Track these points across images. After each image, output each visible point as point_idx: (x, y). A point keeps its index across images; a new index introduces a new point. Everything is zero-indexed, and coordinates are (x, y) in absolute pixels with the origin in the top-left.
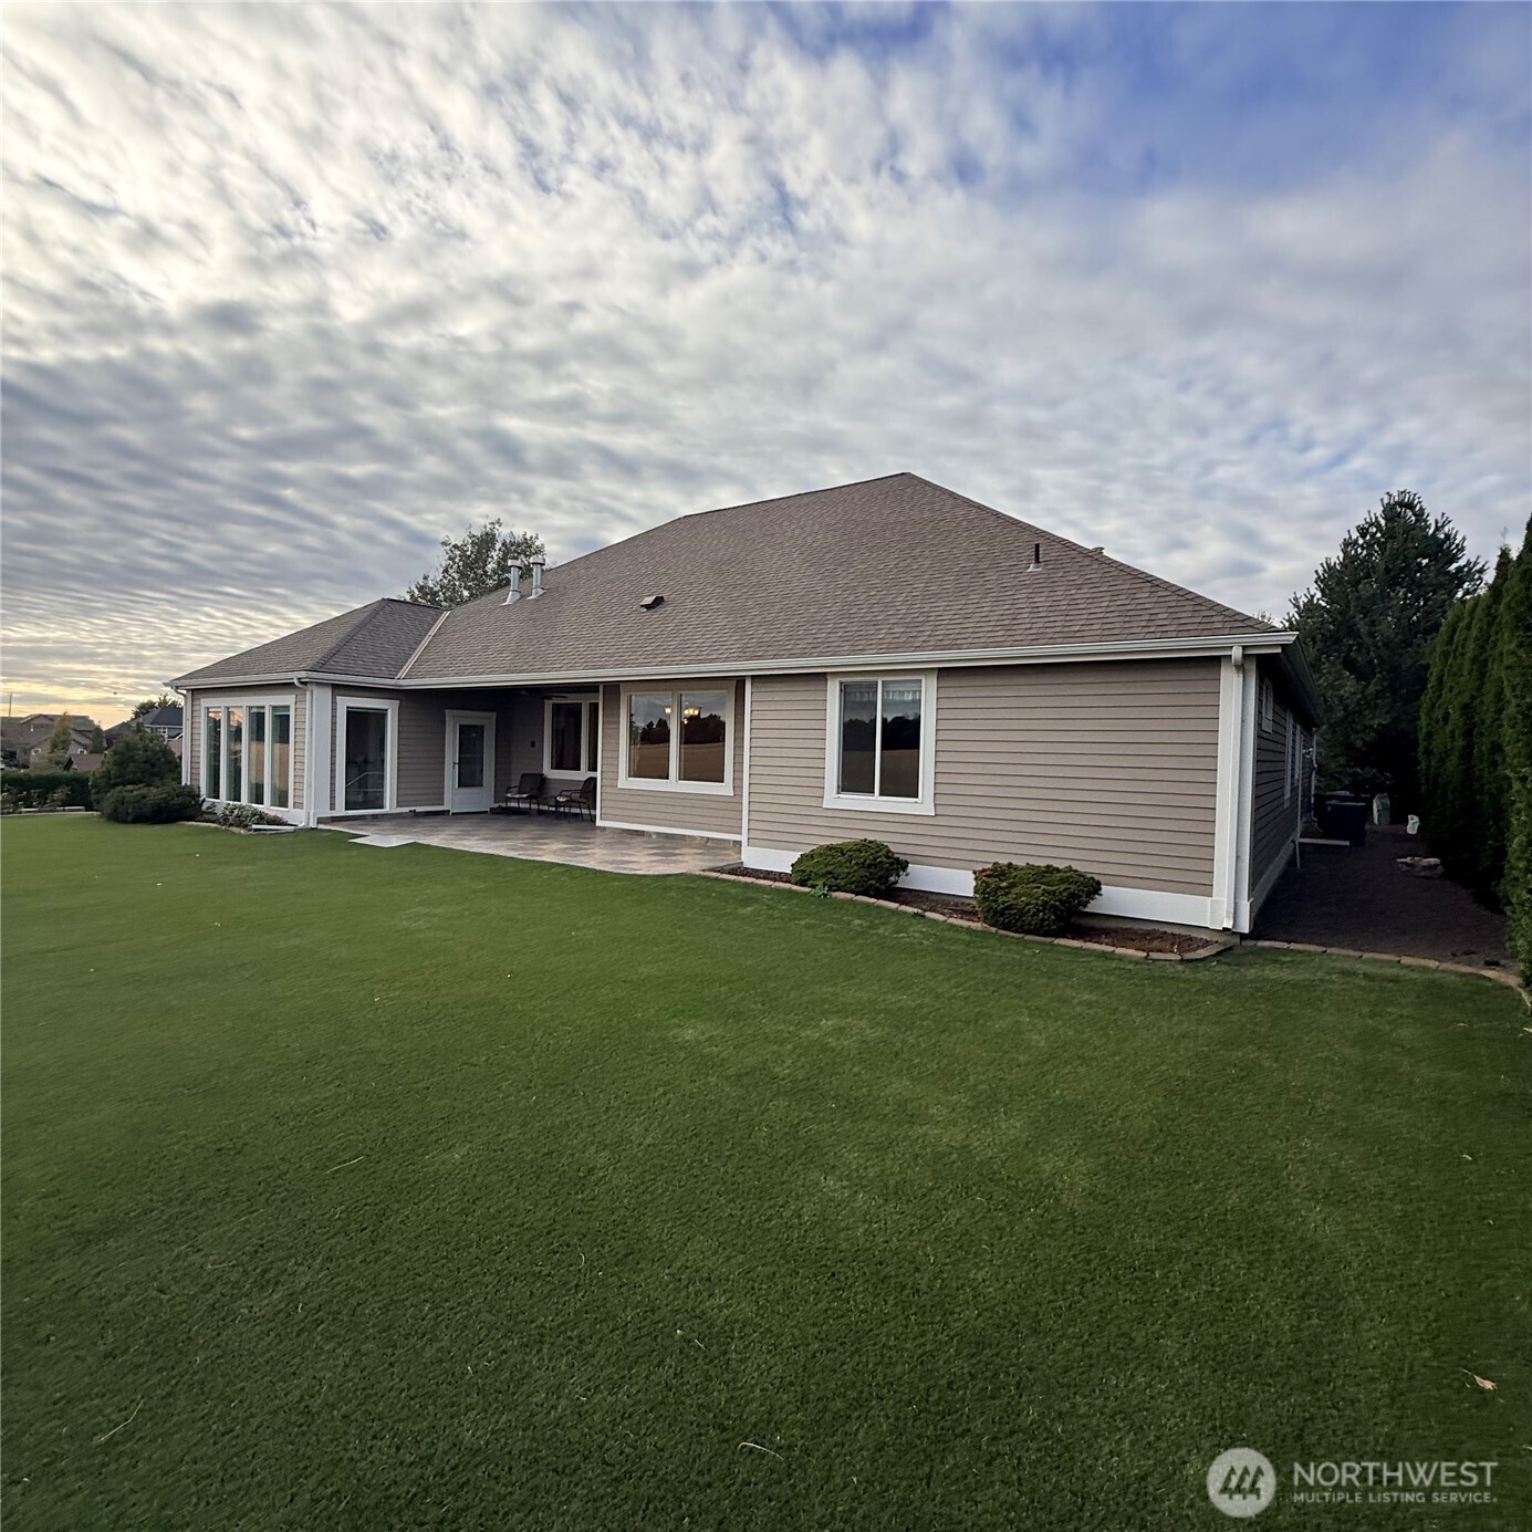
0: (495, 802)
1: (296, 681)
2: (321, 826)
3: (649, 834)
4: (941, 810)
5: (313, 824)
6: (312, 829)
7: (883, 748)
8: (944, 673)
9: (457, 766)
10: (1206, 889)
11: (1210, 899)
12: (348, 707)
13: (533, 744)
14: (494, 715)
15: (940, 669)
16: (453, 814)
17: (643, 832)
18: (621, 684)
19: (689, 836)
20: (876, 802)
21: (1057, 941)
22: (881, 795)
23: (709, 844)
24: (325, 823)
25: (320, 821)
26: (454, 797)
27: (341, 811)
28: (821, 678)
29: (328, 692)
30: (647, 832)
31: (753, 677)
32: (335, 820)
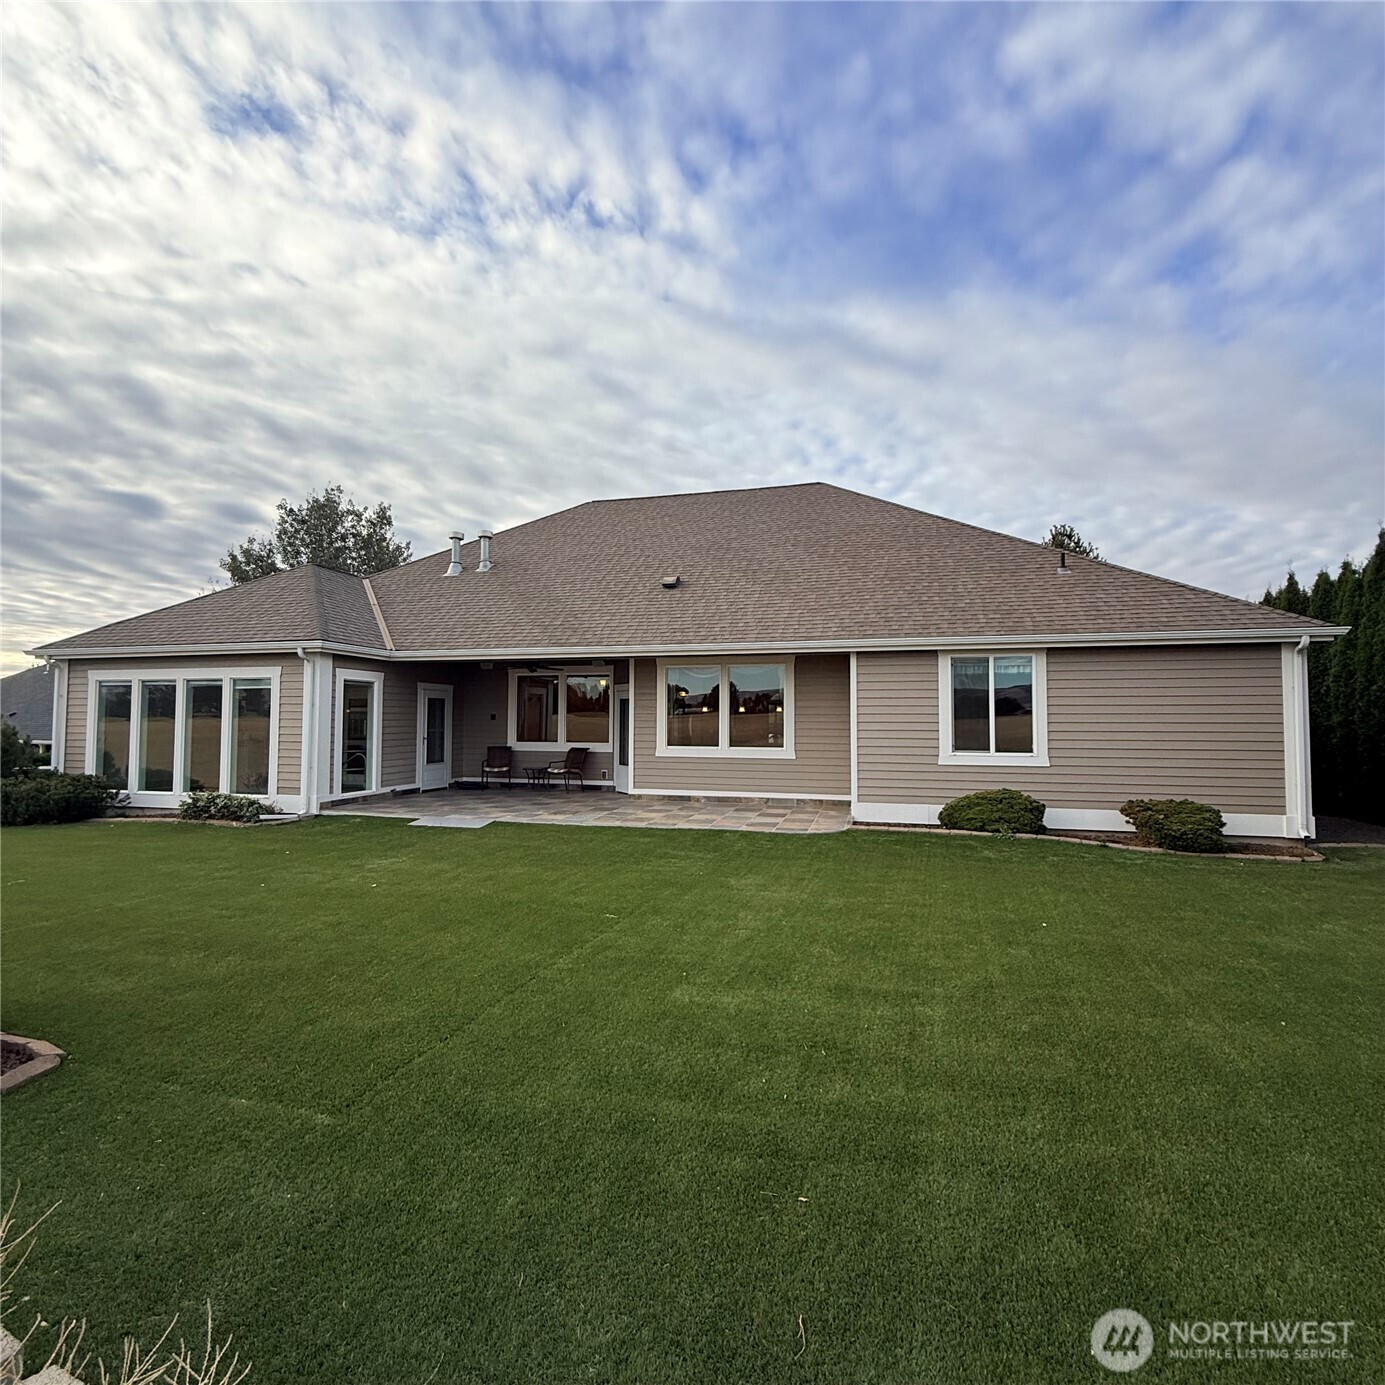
0: (452, 778)
1: (300, 652)
2: (326, 813)
3: (697, 799)
4: (1056, 762)
5: (315, 811)
6: (316, 816)
7: (997, 714)
8: (1052, 652)
9: (426, 741)
10: (1280, 809)
11: (1284, 817)
12: (345, 681)
13: (493, 717)
14: (450, 688)
15: (1048, 649)
16: (424, 791)
17: (689, 797)
18: (657, 659)
19: (745, 798)
20: (992, 758)
21: (1227, 856)
22: (997, 751)
23: (770, 804)
24: (327, 808)
25: (323, 806)
26: (425, 776)
27: (339, 795)
28: (933, 654)
29: (329, 663)
30: (694, 797)
31: (858, 653)
32: (335, 804)
